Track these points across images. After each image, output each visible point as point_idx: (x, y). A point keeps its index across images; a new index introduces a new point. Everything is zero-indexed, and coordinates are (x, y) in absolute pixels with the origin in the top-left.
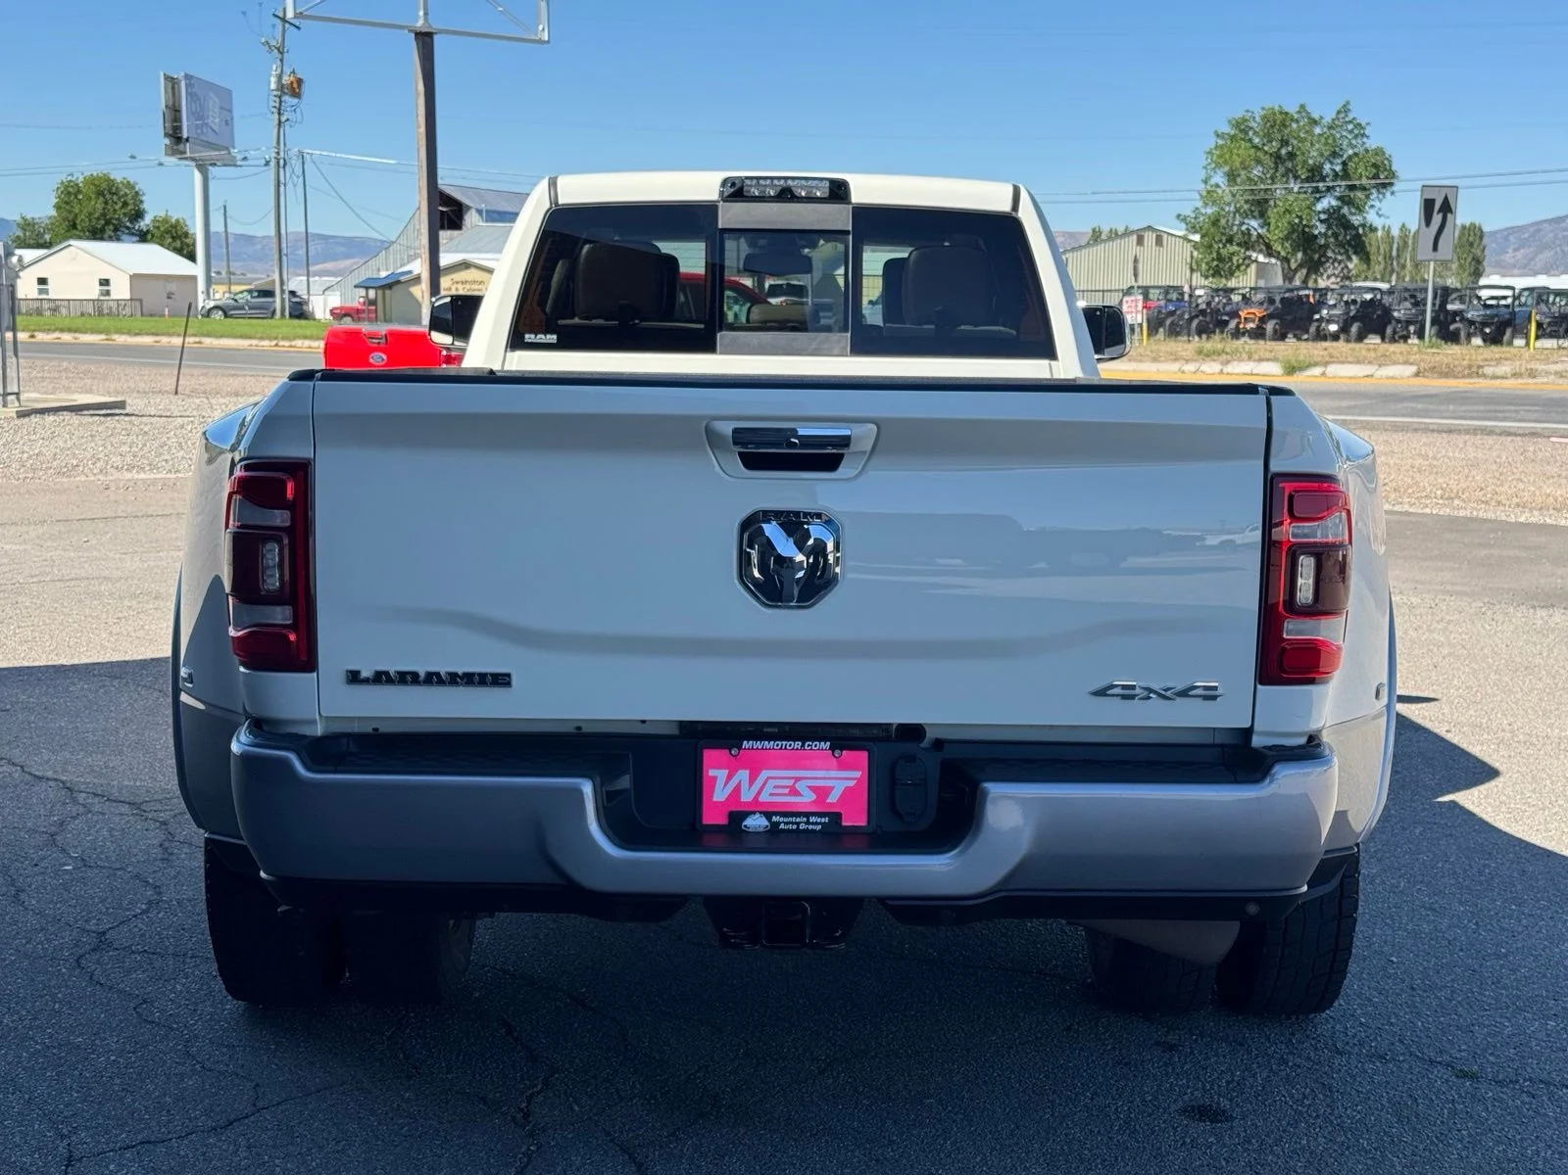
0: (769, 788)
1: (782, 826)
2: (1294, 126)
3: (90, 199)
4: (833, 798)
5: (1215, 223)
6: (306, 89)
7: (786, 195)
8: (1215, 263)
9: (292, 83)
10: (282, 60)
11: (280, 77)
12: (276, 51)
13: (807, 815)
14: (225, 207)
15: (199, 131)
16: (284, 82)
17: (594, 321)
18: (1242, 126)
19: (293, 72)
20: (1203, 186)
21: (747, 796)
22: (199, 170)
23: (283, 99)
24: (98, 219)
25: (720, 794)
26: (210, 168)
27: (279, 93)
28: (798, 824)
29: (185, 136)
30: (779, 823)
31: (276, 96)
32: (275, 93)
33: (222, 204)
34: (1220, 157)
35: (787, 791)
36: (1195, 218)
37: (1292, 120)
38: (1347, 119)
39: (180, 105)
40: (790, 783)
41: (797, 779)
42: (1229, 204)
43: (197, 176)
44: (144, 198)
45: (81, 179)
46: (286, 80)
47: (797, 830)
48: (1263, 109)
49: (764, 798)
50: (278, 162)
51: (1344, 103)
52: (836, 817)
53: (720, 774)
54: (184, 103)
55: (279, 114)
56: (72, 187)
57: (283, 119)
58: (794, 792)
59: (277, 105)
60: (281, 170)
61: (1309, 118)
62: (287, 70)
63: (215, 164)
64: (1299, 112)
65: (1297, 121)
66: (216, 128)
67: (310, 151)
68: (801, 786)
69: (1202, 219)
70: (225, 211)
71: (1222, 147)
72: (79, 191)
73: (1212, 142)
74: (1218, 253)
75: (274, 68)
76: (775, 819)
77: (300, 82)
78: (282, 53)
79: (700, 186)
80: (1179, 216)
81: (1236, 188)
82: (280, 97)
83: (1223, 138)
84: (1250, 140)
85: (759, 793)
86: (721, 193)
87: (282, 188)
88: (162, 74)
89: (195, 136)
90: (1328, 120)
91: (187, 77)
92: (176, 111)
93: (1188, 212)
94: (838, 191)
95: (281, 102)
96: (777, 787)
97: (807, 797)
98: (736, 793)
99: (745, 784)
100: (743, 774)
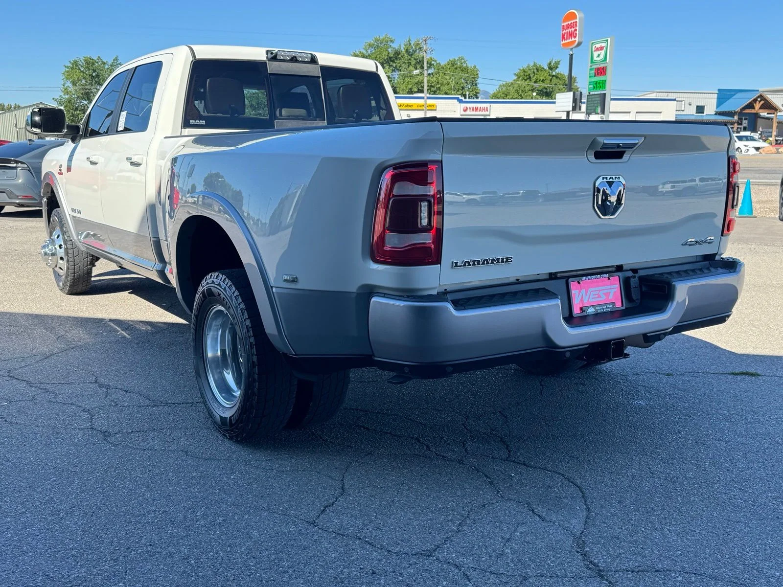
1: (599, 311)
2: (97, 64)
4: (611, 297)
5: (70, 102)
7: (294, 59)
8: (72, 118)
13: (605, 305)
17: (218, 115)
18: (76, 63)
20: (63, 87)
21: (586, 300)
25: (578, 301)
34: (68, 75)
35: (597, 296)
36: (61, 100)
37: (96, 62)
38: (118, 63)
40: (597, 292)
41: (599, 291)
42: (74, 94)
47: (604, 311)
48: (84, 57)
49: (591, 300)
51: (116, 56)
53: (576, 292)
58: (599, 296)
61: (102, 62)
64: (98, 59)
65: (97, 63)
68: (601, 293)
69: (63, 100)
71: (68, 72)
73: (64, 70)
74: (72, 113)
76: (596, 308)
79: (257, 53)
80: (53, 99)
81: (77, 87)
83: (68, 68)
84: (80, 69)
85: (589, 298)
86: (267, 58)
90: (110, 63)
93: (57, 97)
94: (313, 60)
96: (594, 295)
97: (604, 297)
98: (582, 300)
99: (584, 295)
100: (583, 291)
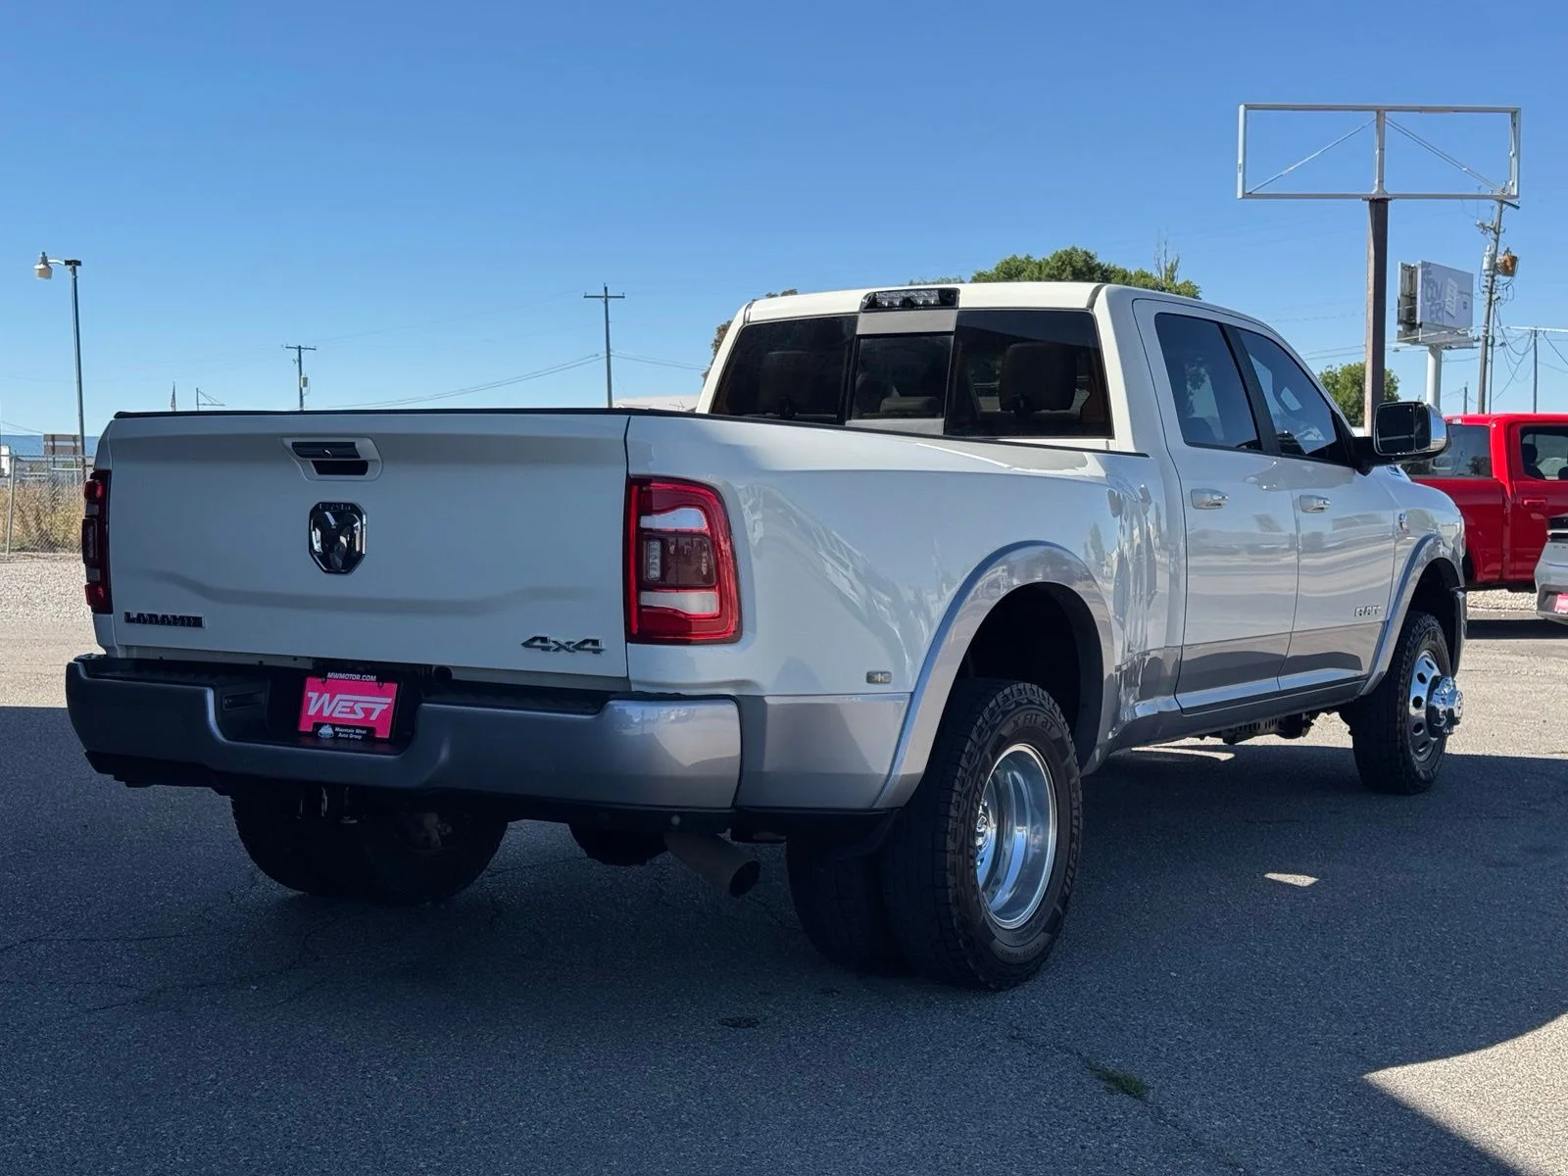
0: (339, 709)
1: (340, 735)
3: (1346, 388)
4: (373, 717)
6: (1520, 265)
7: (907, 305)
9: (1506, 261)
10: (1497, 241)
11: (1493, 257)
12: (1492, 232)
13: (355, 728)
14: (1466, 389)
15: (1434, 316)
16: (1498, 261)
19: (1508, 251)
21: (326, 713)
22: (1432, 355)
23: (1496, 278)
24: (1352, 407)
25: (312, 711)
26: (1444, 351)
27: (1492, 272)
28: (349, 734)
29: (1418, 322)
30: (338, 732)
31: (1487, 276)
32: (1488, 273)
33: (1463, 386)
35: (348, 710)
39: (1416, 293)
40: (351, 704)
41: (356, 702)
43: (1431, 360)
44: (1398, 385)
45: (1339, 370)
46: (1500, 259)
47: (348, 739)
49: (334, 714)
50: (1486, 341)
52: (371, 730)
53: (314, 695)
54: (1419, 290)
55: (1491, 293)
56: (1330, 377)
57: (1494, 297)
58: (353, 711)
59: (1489, 285)
60: (1489, 348)
62: (1502, 249)
63: (1451, 348)
66: (1452, 312)
67: (1543, 329)
68: (357, 708)
70: (1466, 391)
72: (1337, 382)
75: (1488, 249)
76: (337, 729)
77: (1514, 260)
78: (1497, 234)
82: (1493, 277)
85: (333, 712)
86: (861, 307)
87: (1489, 364)
88: (1400, 265)
89: (1429, 321)
91: (1425, 265)
92: (1411, 298)
94: (948, 298)
95: (1493, 281)
96: (344, 707)
97: (360, 715)
98: (321, 710)
99: (326, 704)
100: (327, 696)
